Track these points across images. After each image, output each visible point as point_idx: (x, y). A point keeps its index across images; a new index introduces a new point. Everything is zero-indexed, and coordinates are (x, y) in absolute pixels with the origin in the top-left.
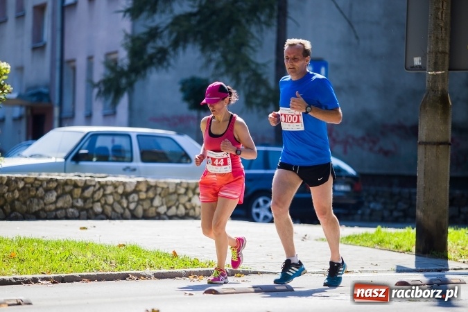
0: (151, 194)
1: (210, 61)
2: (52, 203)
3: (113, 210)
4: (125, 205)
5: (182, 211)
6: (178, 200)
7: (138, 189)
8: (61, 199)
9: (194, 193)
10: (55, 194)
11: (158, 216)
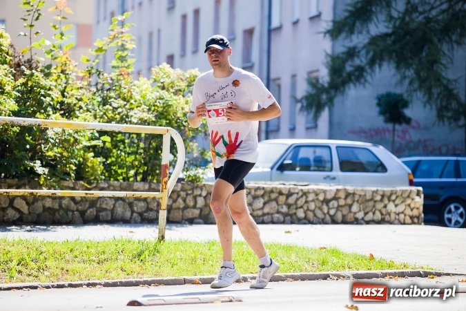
0: (349, 201)
1: (404, 77)
2: (259, 209)
3: (315, 215)
4: (326, 211)
5: (378, 216)
6: (374, 206)
7: (337, 196)
8: (267, 205)
9: (389, 201)
10: (262, 201)
11: (356, 221)
